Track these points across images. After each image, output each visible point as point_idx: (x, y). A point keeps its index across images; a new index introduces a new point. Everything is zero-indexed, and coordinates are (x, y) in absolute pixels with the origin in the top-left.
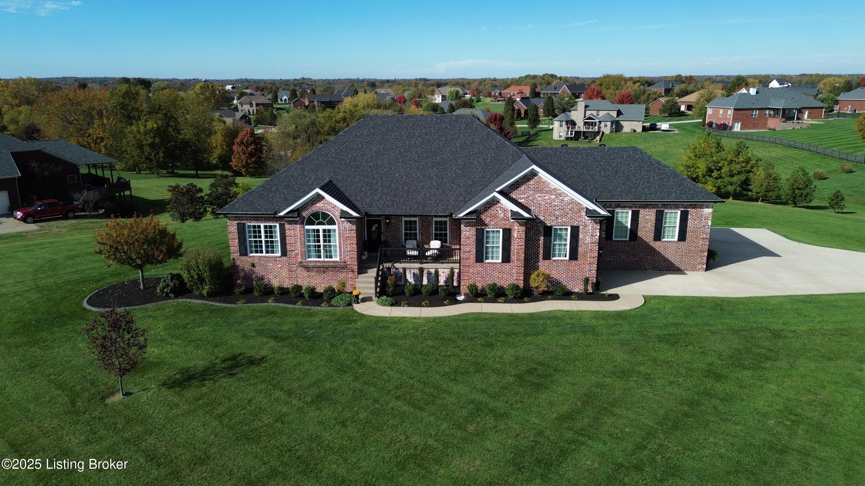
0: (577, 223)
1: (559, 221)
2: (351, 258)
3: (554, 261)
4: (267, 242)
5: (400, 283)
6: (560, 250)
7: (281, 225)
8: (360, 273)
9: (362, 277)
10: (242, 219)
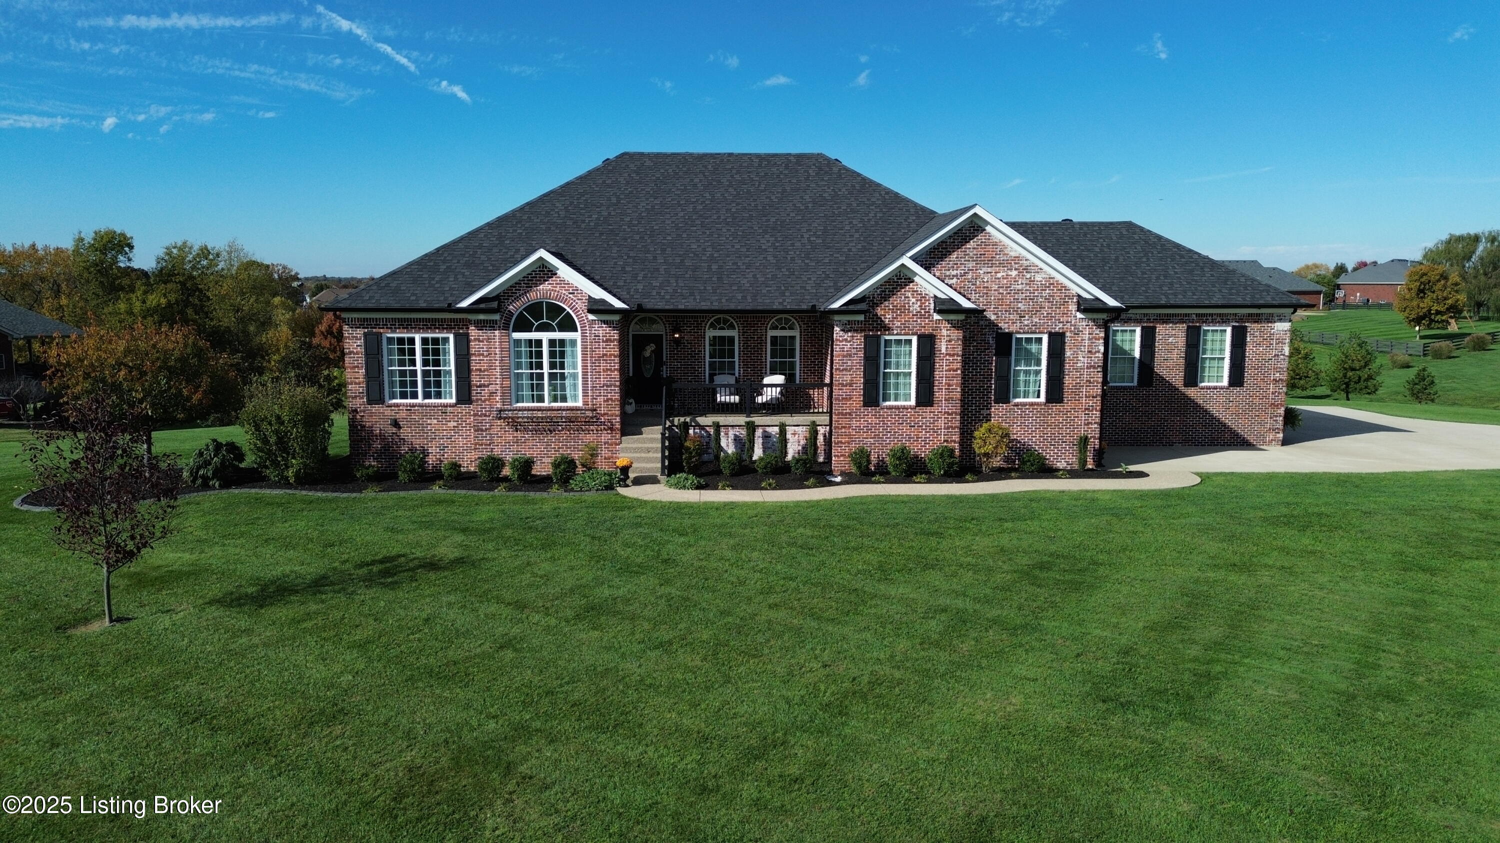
0: (1061, 325)
1: (1026, 322)
2: (608, 400)
3: (1017, 405)
4: (426, 374)
5: (707, 456)
6: (1027, 383)
7: (456, 336)
8: (624, 434)
9: (629, 442)
10: (376, 323)
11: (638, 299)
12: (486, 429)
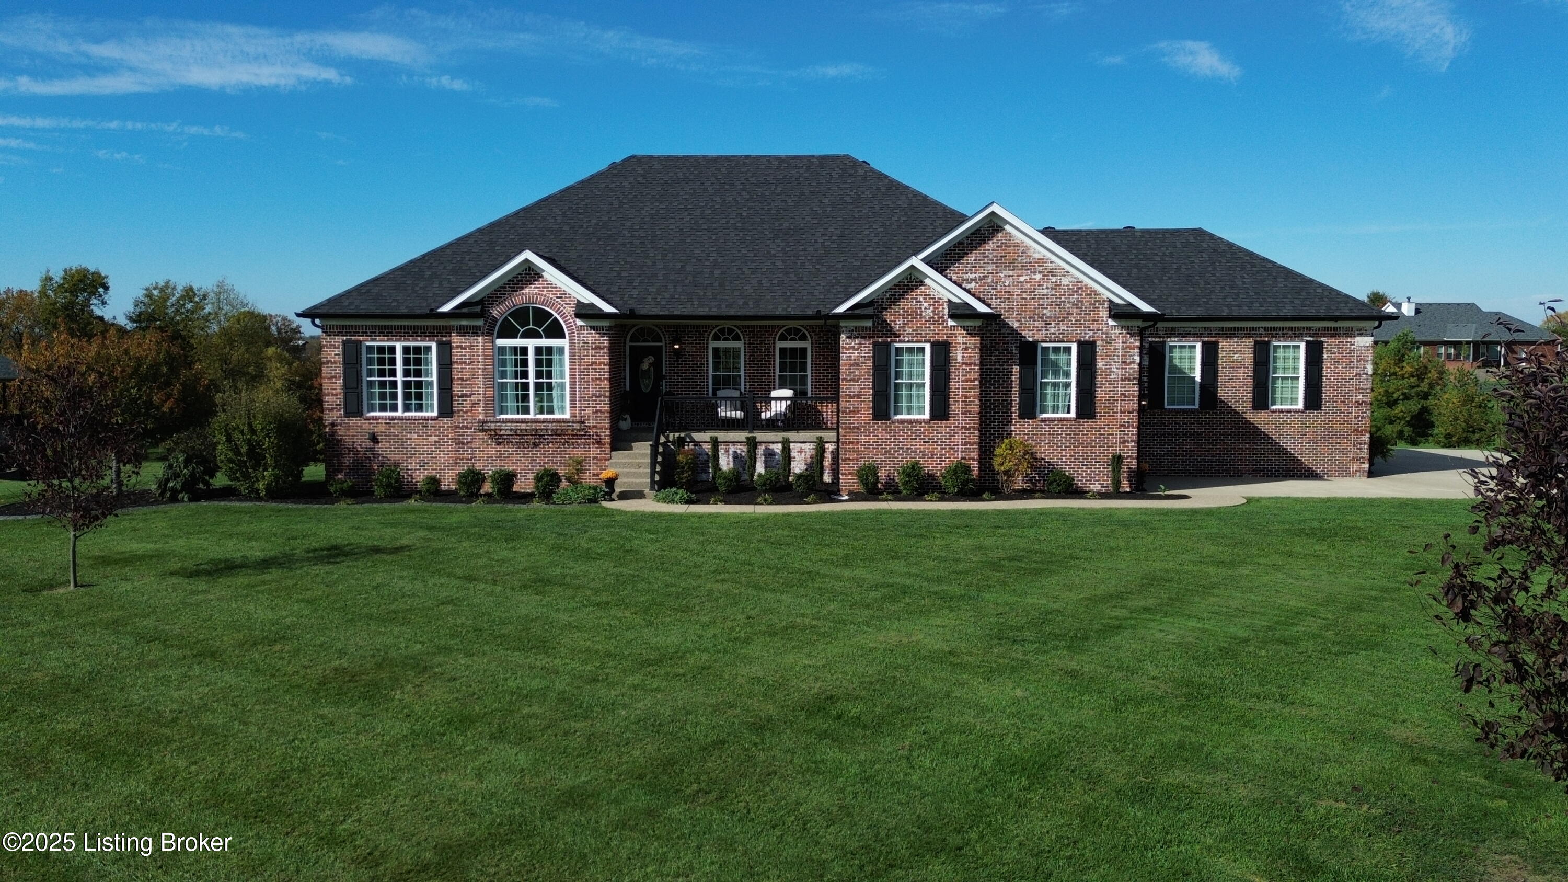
0: (1091, 333)
1: (1052, 330)
2: (597, 412)
3: (1044, 421)
4: (407, 385)
5: (704, 476)
6: (1055, 397)
7: (440, 344)
8: (613, 449)
9: (619, 457)
10: (356, 331)
11: (632, 304)
12: (468, 443)
